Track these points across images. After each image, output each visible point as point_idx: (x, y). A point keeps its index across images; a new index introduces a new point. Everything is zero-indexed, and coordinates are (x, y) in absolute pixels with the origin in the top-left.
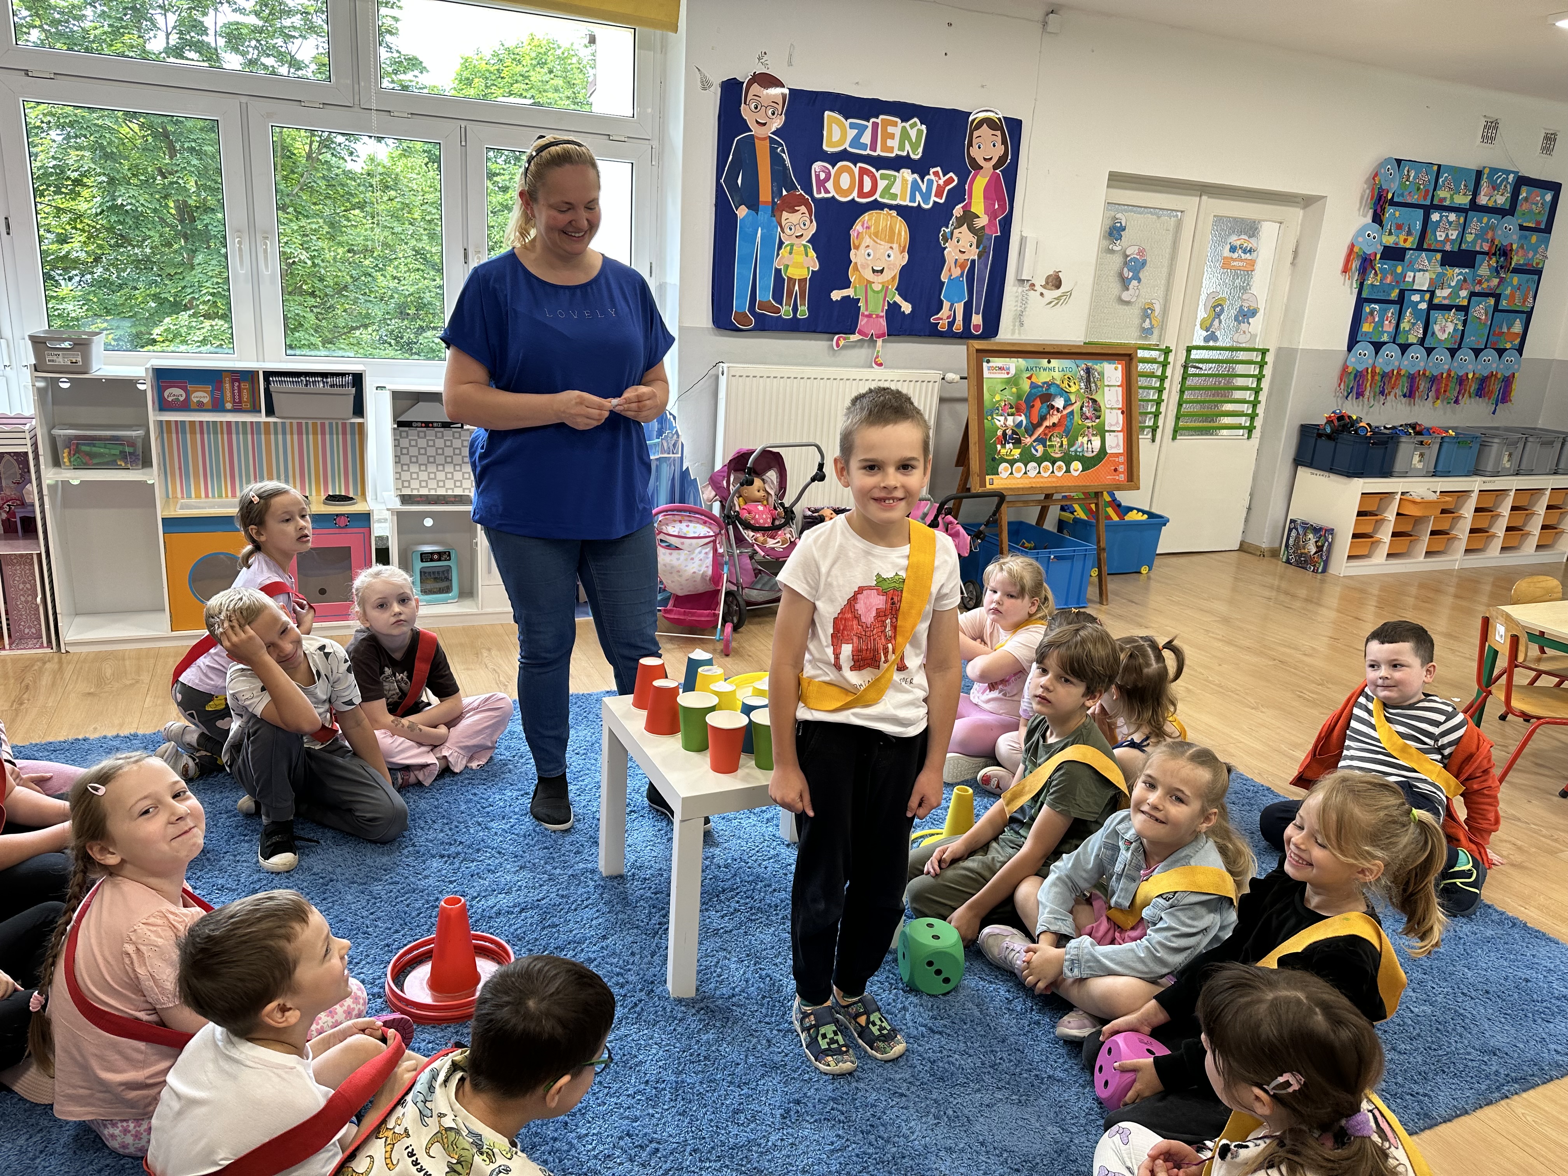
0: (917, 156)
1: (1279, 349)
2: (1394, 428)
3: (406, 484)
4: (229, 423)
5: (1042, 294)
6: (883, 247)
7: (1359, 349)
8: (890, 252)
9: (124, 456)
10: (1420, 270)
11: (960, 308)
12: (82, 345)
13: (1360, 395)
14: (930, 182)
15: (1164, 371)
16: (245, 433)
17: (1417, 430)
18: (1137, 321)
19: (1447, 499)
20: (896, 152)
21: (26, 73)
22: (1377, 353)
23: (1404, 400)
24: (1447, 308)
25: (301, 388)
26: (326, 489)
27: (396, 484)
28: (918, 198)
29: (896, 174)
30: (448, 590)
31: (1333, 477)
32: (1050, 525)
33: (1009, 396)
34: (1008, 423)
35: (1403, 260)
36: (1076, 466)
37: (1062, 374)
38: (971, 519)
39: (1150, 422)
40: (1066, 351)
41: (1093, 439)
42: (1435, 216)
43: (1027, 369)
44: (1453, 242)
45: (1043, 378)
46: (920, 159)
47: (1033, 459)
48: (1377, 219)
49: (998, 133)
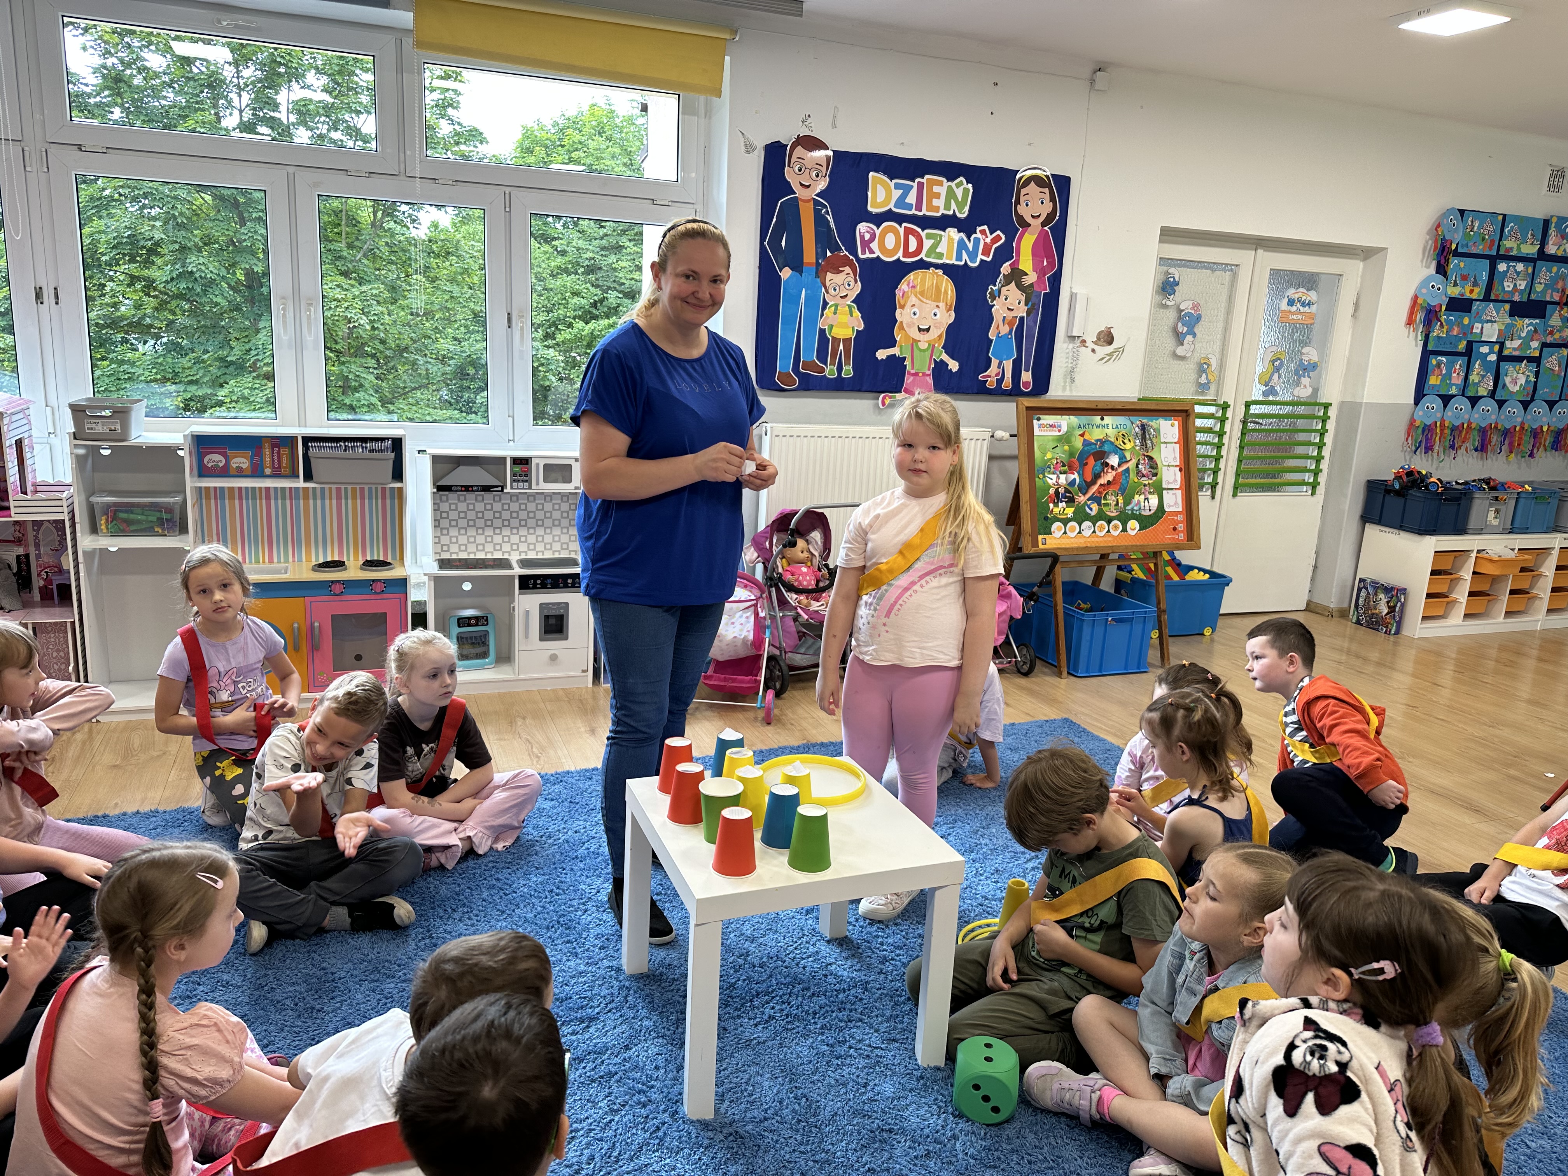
0: (963, 215)
1: (1342, 404)
2: (1466, 483)
3: (445, 548)
4: (268, 489)
5: (1093, 351)
6: (930, 306)
7: (1426, 402)
8: (936, 310)
9: (161, 522)
10: (1488, 322)
11: (1008, 365)
12: (122, 413)
13: (1429, 449)
14: (977, 240)
15: (1222, 427)
16: (284, 498)
17: (1492, 485)
18: (1193, 376)
19: (1527, 557)
20: (942, 211)
21: (80, 147)
22: (1445, 406)
23: (1475, 454)
24: (1519, 359)
25: (340, 453)
26: (364, 554)
27: (434, 548)
28: (965, 256)
29: (942, 233)
30: (484, 655)
31: (1404, 535)
32: (1107, 585)
33: (1061, 453)
34: (1060, 482)
35: (1470, 311)
36: (1133, 524)
37: (1116, 431)
38: (1022, 580)
39: (1210, 480)
40: (1120, 407)
41: (1150, 497)
42: (1502, 267)
43: (1080, 427)
44: (1521, 292)
45: (1096, 435)
46: (966, 218)
47: (1088, 517)
48: (1441, 270)
49: (1047, 190)
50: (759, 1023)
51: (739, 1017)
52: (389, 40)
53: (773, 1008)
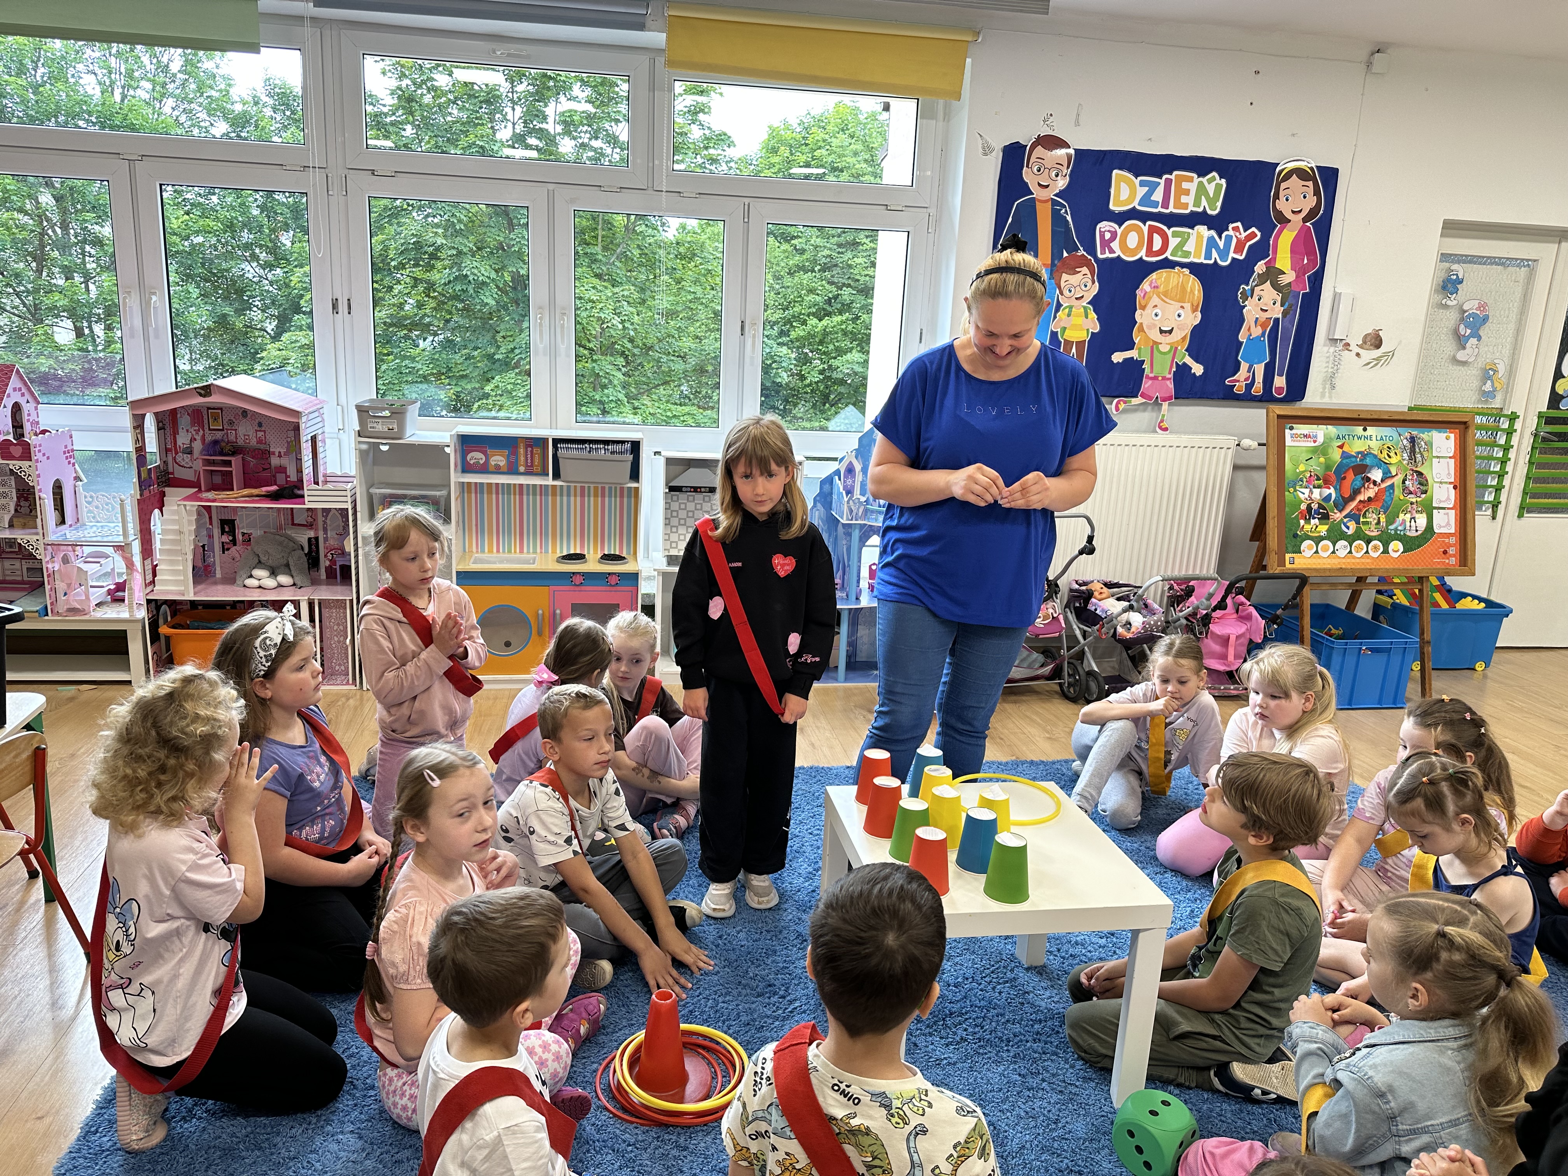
3: (674, 545)
4: (521, 485)
5: (1358, 355)
6: (1173, 306)
8: (1181, 311)
11: (1260, 370)
12: (398, 413)
14: (1229, 238)
15: (1509, 440)
16: (535, 494)
18: (1476, 384)
20: (1191, 208)
21: (373, 172)
25: (585, 454)
26: (603, 548)
28: (1215, 254)
29: (1190, 231)
32: (1363, 610)
33: (1316, 466)
34: (1313, 497)
36: (1396, 547)
37: (1380, 443)
38: (1265, 601)
39: (1489, 497)
40: (1386, 417)
41: (1417, 516)
43: (1338, 438)
45: (1356, 447)
46: (1217, 215)
47: (1343, 536)
49: (1310, 184)
50: (951, 1043)
51: (931, 1034)
52: (644, 60)
53: (966, 1030)
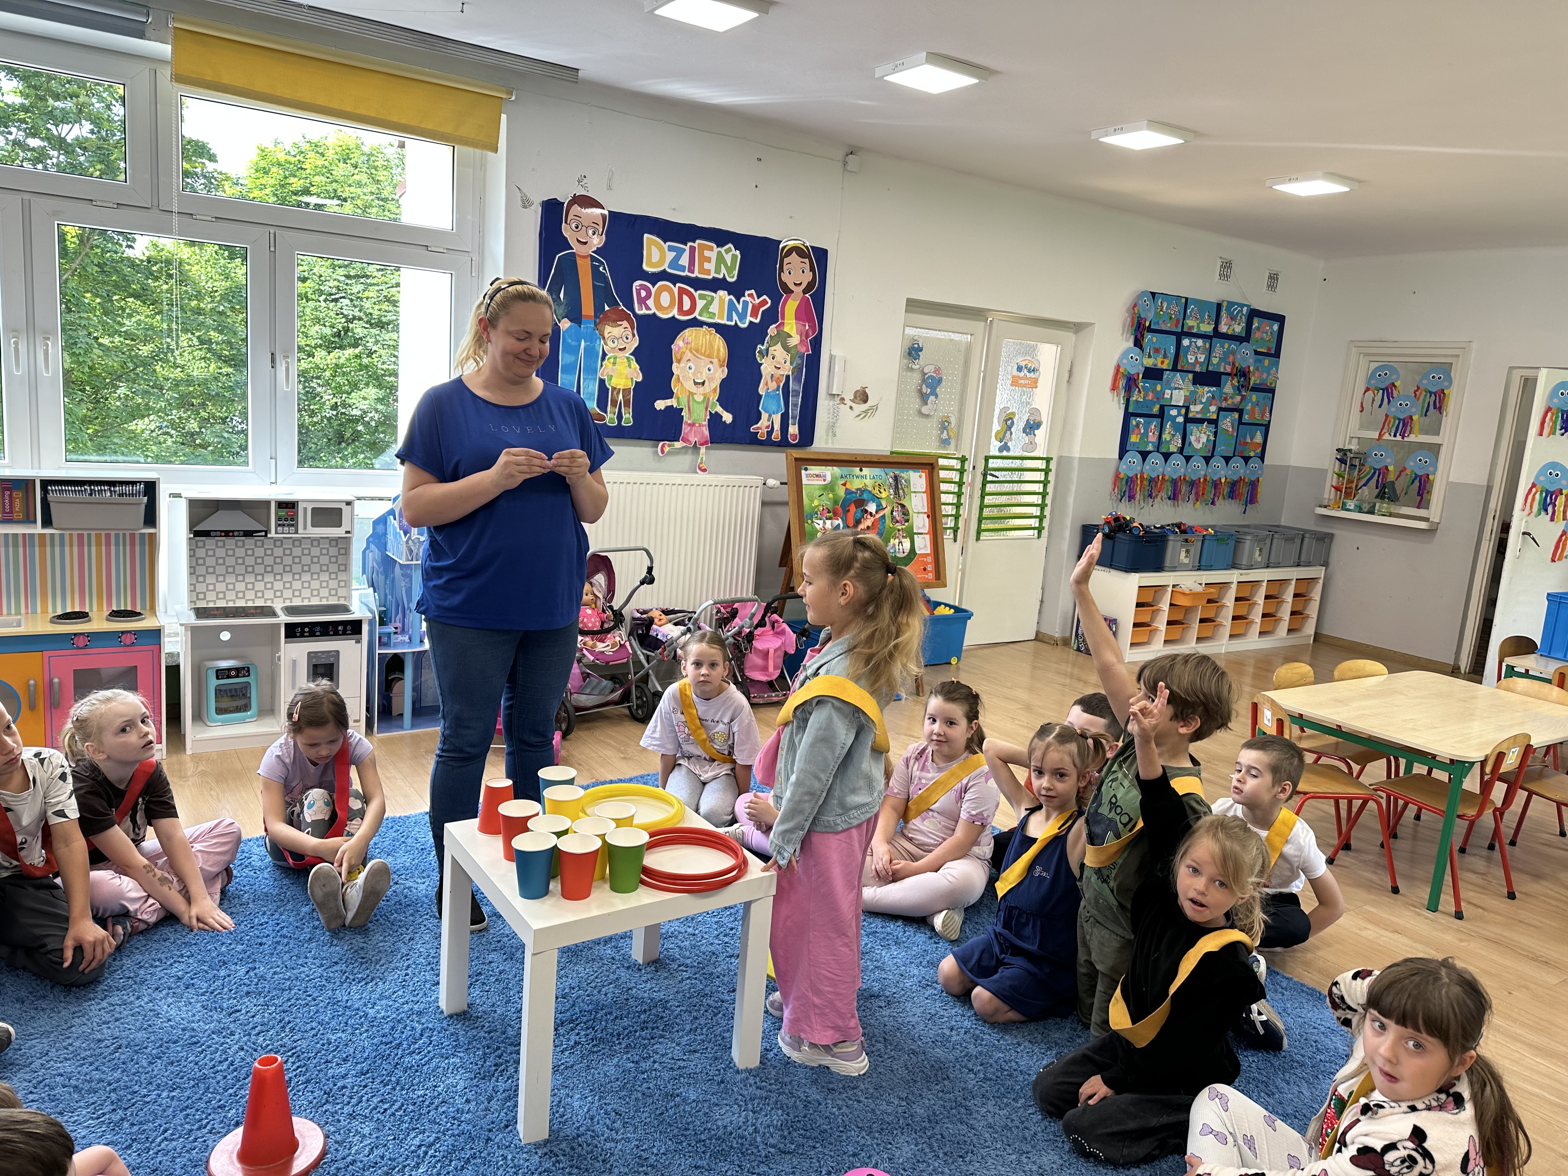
0: (732, 279)
1: (1062, 458)
2: (1162, 527)
3: (201, 596)
5: (851, 408)
6: (704, 361)
7: (1128, 457)
8: (710, 366)
10: (1176, 389)
11: (777, 419)
13: (1131, 498)
17: (1182, 529)
18: (936, 432)
19: (1212, 590)
20: (713, 275)
22: (1144, 461)
23: (1169, 502)
24: (1201, 421)
25: (85, 497)
26: (109, 603)
27: (190, 596)
28: (735, 317)
30: (246, 708)
31: (1114, 573)
33: (827, 501)
35: (1160, 378)
37: (873, 481)
39: (952, 525)
40: (876, 460)
41: (903, 540)
42: (1186, 342)
43: (842, 477)
44: (1201, 364)
45: (856, 484)
48: (1138, 343)
49: (806, 260)
52: (142, 69)
